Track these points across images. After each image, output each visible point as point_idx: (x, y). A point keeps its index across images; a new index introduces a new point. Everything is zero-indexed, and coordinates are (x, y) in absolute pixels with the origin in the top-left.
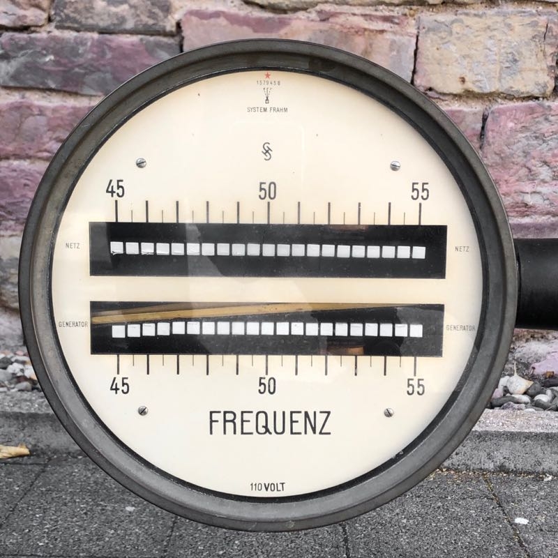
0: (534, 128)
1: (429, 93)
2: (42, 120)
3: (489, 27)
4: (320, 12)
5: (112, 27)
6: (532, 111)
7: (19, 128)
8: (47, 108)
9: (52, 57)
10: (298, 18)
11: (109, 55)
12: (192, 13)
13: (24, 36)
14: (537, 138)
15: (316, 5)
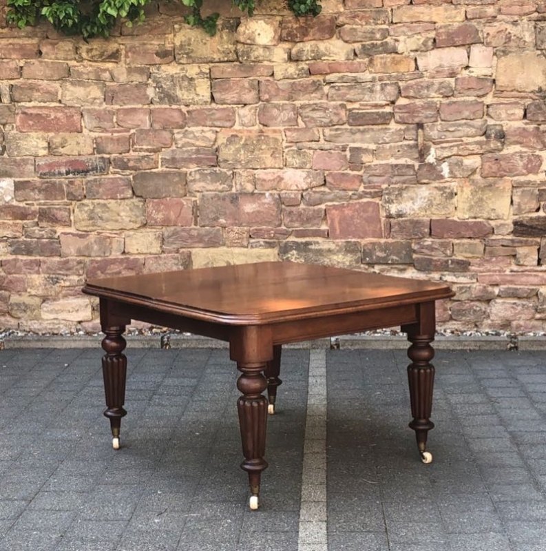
12: (62, 233)
13: (16, 240)
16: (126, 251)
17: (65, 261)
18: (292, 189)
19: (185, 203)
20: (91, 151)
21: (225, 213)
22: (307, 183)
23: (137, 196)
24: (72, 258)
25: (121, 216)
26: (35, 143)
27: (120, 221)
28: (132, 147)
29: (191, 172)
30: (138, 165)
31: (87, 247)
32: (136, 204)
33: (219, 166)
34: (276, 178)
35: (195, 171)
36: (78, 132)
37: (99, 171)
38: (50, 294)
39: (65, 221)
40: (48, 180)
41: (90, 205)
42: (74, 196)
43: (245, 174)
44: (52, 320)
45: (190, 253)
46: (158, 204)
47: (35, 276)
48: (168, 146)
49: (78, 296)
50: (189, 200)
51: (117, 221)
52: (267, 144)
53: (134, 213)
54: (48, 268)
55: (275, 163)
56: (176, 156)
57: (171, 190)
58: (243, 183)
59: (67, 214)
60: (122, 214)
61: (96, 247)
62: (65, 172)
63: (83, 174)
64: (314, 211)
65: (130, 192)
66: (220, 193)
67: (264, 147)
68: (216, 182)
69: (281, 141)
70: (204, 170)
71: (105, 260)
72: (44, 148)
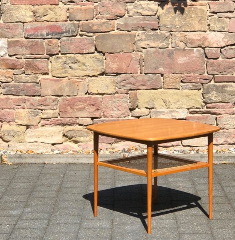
0: (112, 100)
1: (91, 94)
2: (12, 101)
3: (102, 80)
4: (68, 78)
5: (26, 82)
6: (111, 97)
7: (7, 103)
8: (13, 98)
9: (14, 88)
10: (64, 79)
11: (25, 88)
13: (8, 84)
14: (113, 102)
15: (67, 76)
16: (89, 92)
17: (44, 99)
18: (213, 46)
19: (134, 57)
20: (65, 18)
21: (164, 64)
22: (225, 42)
23: (99, 52)
24: (49, 97)
25: (86, 66)
26: (24, 13)
27: (85, 69)
28: (96, 16)
29: (139, 34)
30: (100, 29)
31: (61, 89)
32: (97, 57)
33: (160, 29)
34: (201, 39)
35: (142, 33)
36: (56, 5)
37: (70, 33)
38: (32, 124)
39: (45, 70)
40: (33, 40)
41: (63, 57)
42: (52, 51)
43: (179, 35)
44: (33, 142)
45: (137, 93)
46: (114, 57)
47: (21, 111)
48: (122, 15)
49: (53, 125)
50: (136, 54)
51: (83, 70)
52: (196, 14)
53: (96, 64)
54: (31, 104)
55: (202, 27)
56: (128, 22)
57: (124, 47)
58: (177, 42)
59: (46, 64)
60: (87, 65)
61: (67, 89)
62: (45, 34)
63: (59, 35)
64: (229, 62)
65: (94, 48)
66: (159, 49)
67: (193, 16)
68: (157, 41)
69: (206, 11)
70: (148, 33)
71: (74, 99)
72: (30, 17)
